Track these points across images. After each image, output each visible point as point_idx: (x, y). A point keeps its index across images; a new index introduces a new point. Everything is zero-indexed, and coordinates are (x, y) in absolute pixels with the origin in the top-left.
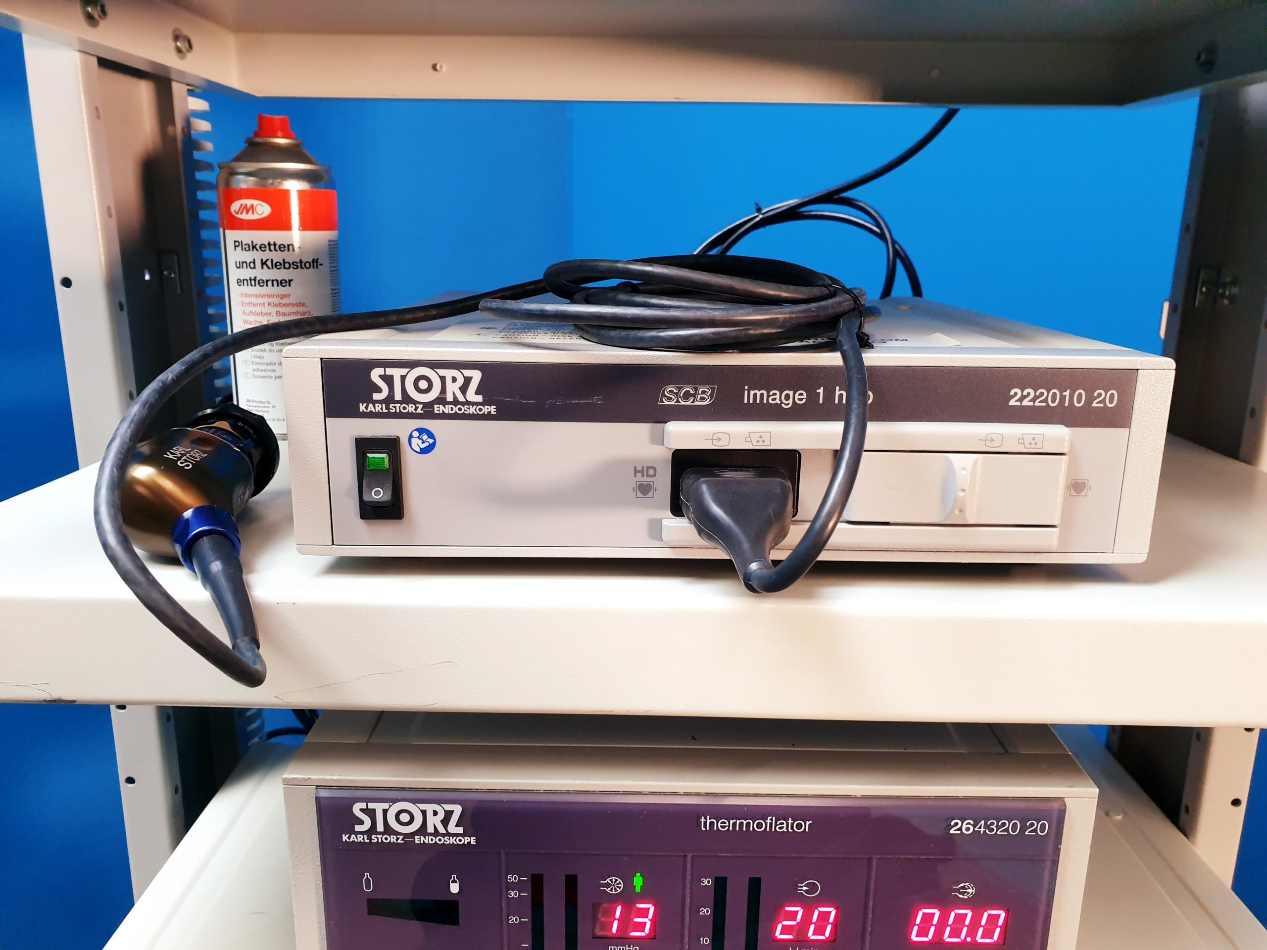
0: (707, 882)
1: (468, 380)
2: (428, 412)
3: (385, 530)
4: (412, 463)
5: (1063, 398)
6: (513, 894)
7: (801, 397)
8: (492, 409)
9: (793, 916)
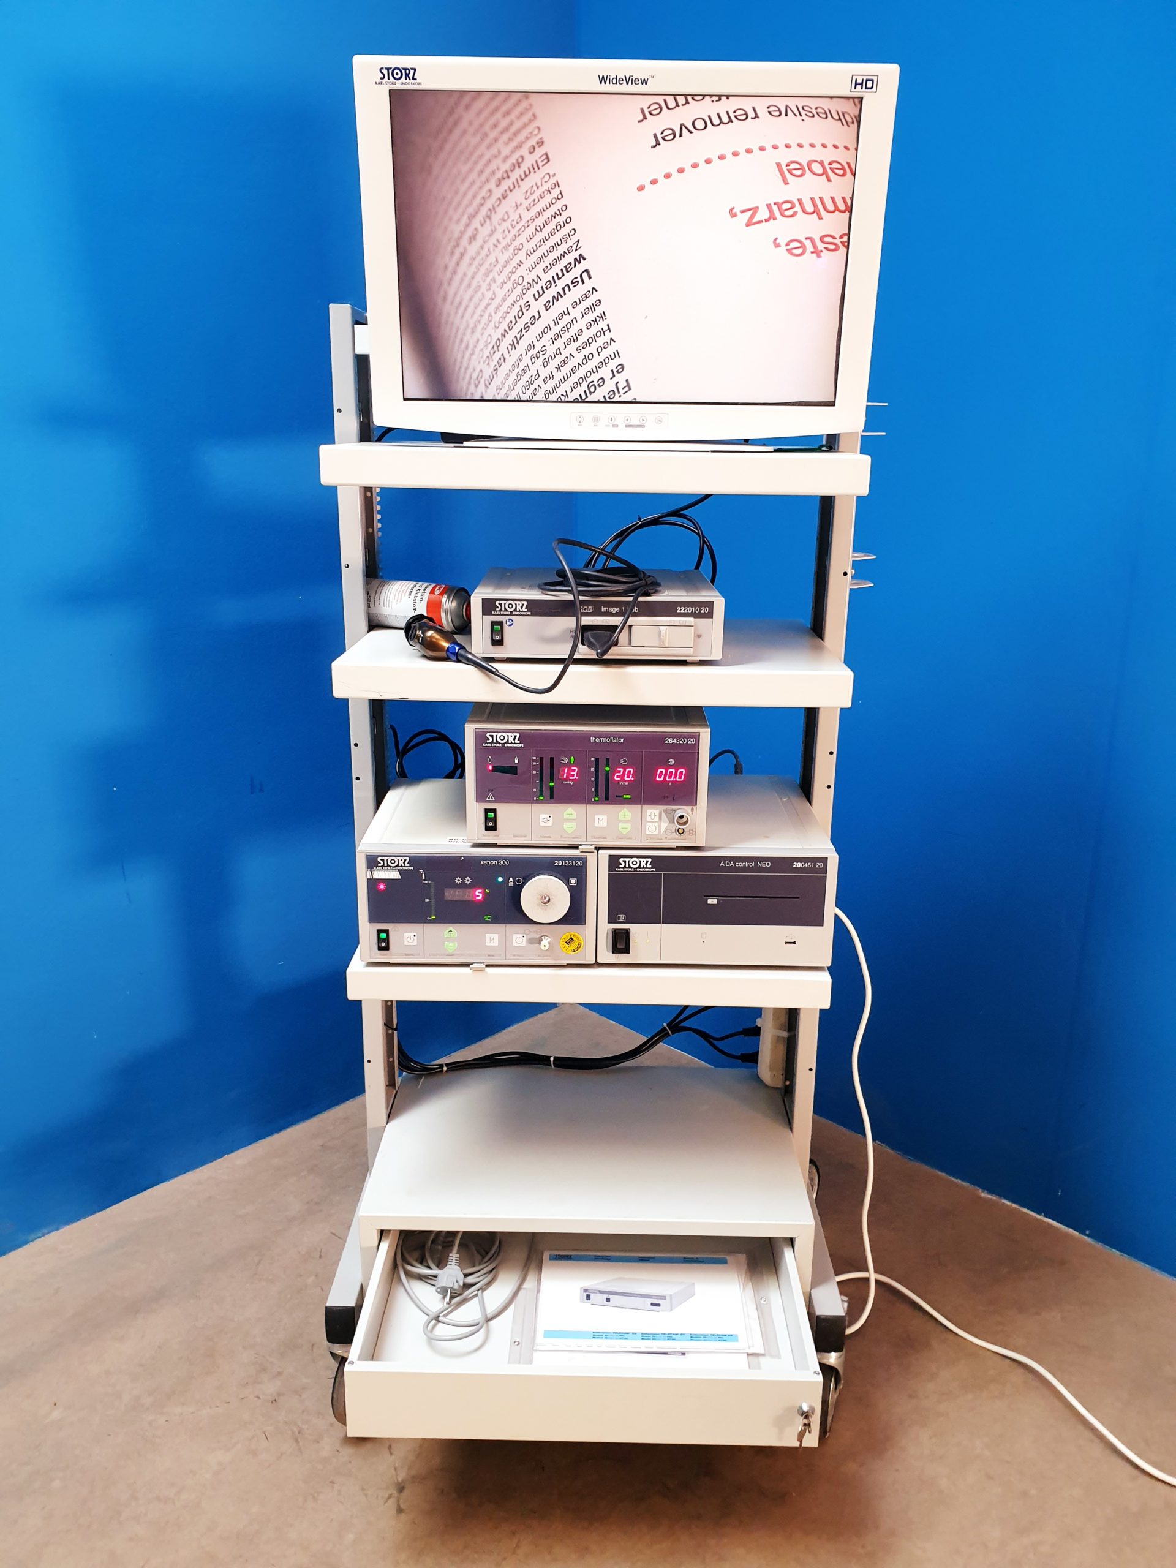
0: (593, 759)
1: (523, 605)
2: (512, 614)
3: (499, 648)
4: (506, 628)
5: (692, 610)
6: (534, 763)
7: (618, 610)
8: (530, 613)
9: (619, 772)
